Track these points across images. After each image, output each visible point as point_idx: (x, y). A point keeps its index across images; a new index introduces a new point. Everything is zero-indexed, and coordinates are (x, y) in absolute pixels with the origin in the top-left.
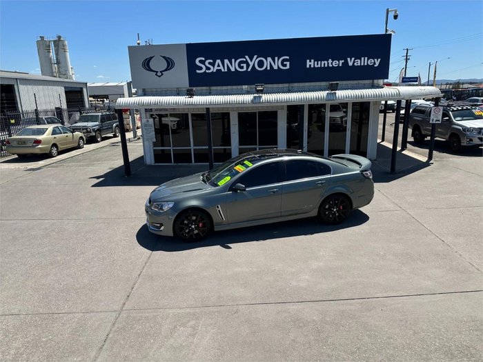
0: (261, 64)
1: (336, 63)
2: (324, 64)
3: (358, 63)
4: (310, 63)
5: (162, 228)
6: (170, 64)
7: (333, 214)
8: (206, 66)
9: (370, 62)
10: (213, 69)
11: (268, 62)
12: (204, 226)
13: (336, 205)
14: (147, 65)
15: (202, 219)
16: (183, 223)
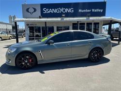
0: (64, 10)
1: (88, 11)
2: (85, 11)
3: (95, 11)
4: (80, 11)
5: (10, 62)
6: (35, 10)
7: (95, 58)
8: (46, 11)
9: (100, 10)
10: (49, 12)
11: (66, 10)
12: (32, 61)
13: (97, 53)
14: (27, 10)
15: (31, 58)
16: (21, 60)
